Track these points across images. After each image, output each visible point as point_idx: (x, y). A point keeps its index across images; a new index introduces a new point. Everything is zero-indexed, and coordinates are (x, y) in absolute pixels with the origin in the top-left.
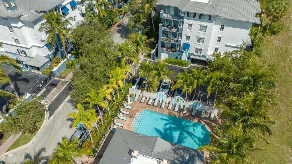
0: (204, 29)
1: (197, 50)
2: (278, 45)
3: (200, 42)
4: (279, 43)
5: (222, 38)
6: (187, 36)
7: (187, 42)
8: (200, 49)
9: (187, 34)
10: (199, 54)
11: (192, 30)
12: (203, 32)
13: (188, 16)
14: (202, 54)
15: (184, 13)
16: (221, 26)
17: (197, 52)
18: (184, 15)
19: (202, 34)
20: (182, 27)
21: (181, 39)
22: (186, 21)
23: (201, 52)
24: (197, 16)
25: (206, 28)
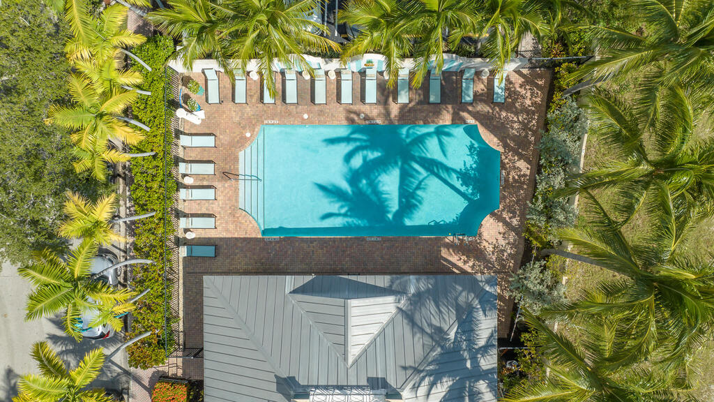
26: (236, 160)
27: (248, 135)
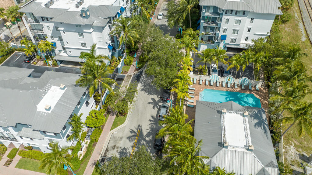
0: (239, 22)
1: (232, 40)
2: (289, 31)
3: (235, 33)
4: (289, 30)
5: (251, 29)
7: (224, 34)
8: (234, 39)
9: (224, 28)
10: (234, 43)
11: (228, 24)
12: (238, 25)
13: (226, 13)
14: (237, 43)
15: (223, 10)
16: (251, 19)
17: (232, 42)
18: (223, 12)
19: (237, 27)
20: (221, 22)
21: (219, 32)
22: (225, 17)
23: (235, 42)
24: (234, 13)
25: (240, 22)
27: (202, 90)
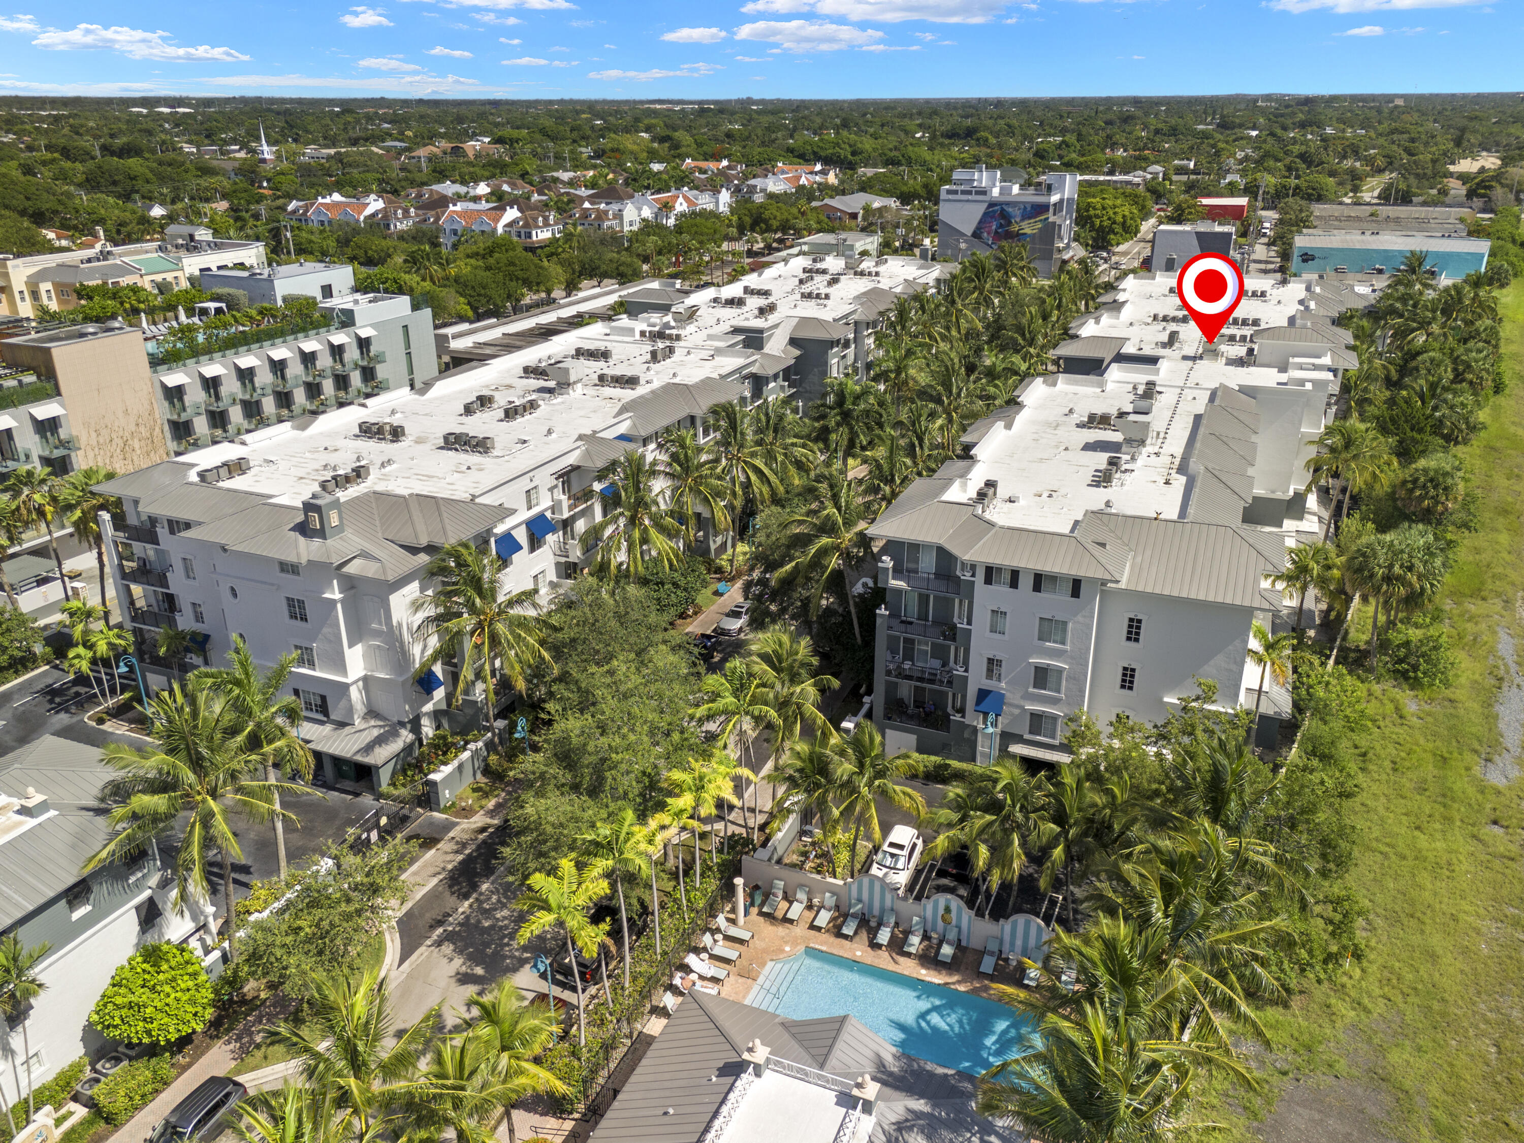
0: (1055, 631)
1: (1037, 720)
3: (1044, 688)
5: (1137, 674)
6: (990, 661)
7: (992, 685)
8: (1048, 717)
9: (989, 652)
10: (1048, 740)
11: (1006, 638)
12: (1052, 644)
13: (988, 581)
14: (1060, 737)
15: (973, 567)
16: (1127, 624)
18: (973, 575)
19: (1050, 654)
20: (970, 623)
21: (966, 671)
23: (1053, 731)
24: (1026, 582)
25: (1064, 629)
26: (763, 964)
27: (787, 949)
